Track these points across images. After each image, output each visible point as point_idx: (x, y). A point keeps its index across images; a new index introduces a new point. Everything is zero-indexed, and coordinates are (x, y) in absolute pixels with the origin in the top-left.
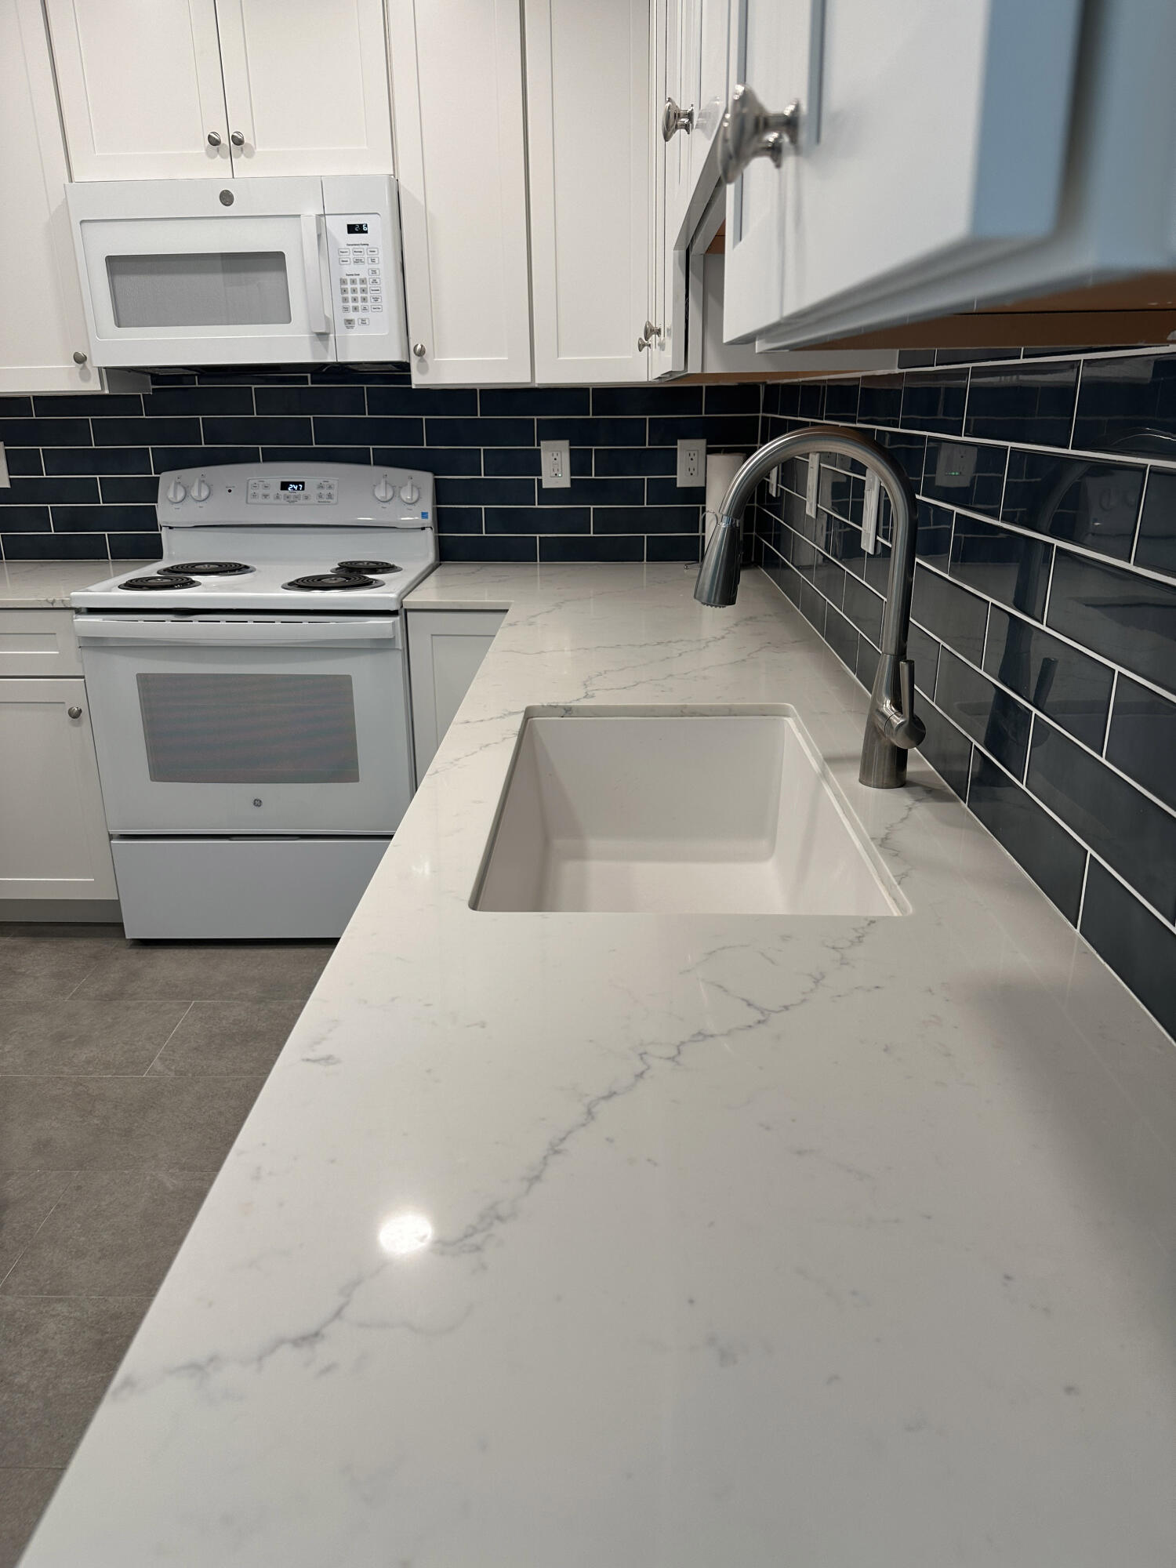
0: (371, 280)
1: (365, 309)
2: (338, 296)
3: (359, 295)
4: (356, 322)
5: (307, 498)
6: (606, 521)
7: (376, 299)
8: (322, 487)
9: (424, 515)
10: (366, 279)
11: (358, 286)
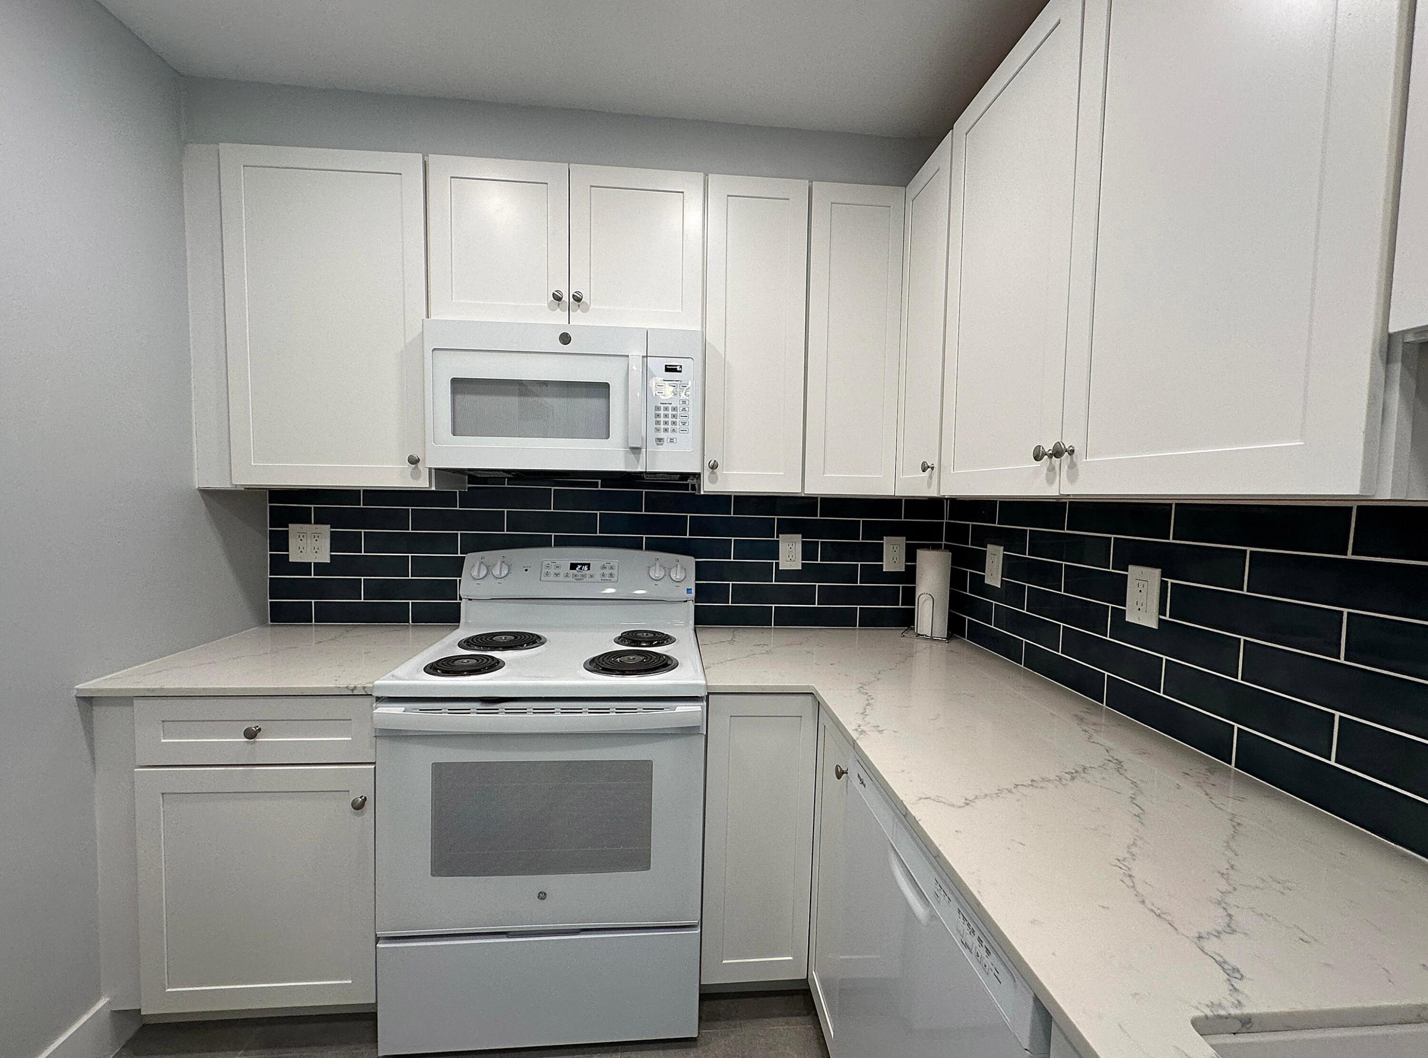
0: (681, 408)
1: (674, 430)
2: (652, 419)
3: (670, 420)
4: (665, 440)
5: (592, 576)
6: (827, 595)
7: (684, 424)
8: (605, 568)
9: (689, 591)
10: (677, 407)
11: (670, 412)
